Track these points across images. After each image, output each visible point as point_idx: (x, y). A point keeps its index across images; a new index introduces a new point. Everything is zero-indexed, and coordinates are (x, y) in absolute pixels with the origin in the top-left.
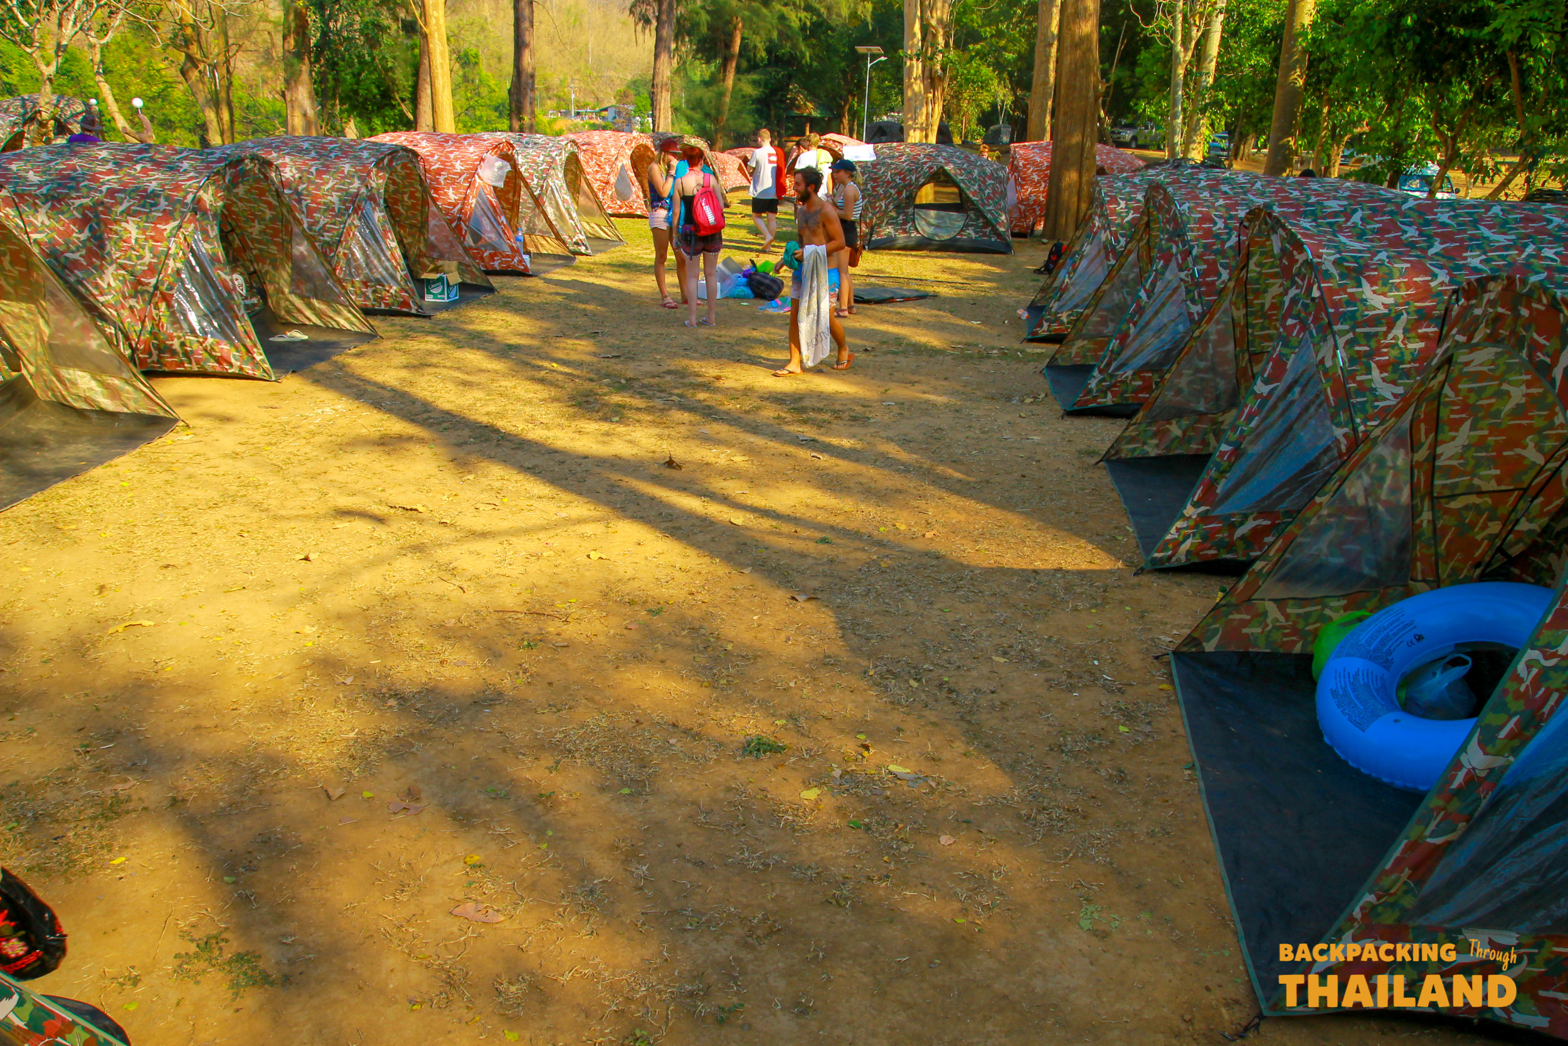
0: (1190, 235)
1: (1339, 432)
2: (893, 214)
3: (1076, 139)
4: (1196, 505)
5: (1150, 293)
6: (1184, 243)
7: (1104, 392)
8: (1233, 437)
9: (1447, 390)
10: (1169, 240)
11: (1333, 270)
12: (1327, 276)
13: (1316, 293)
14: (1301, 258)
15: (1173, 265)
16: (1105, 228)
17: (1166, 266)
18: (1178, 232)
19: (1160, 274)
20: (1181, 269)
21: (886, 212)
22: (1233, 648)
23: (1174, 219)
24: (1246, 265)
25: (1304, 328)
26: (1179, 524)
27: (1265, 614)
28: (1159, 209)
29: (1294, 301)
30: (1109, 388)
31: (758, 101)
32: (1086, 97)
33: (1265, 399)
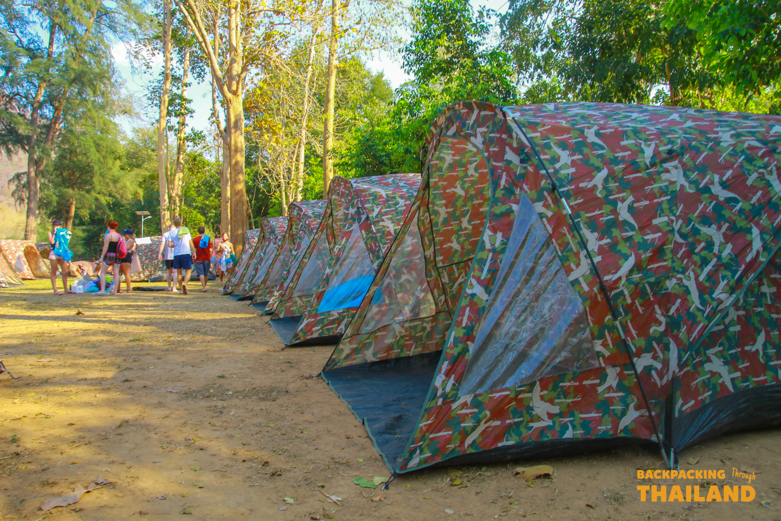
0: (276, 232)
1: (319, 262)
2: (161, 266)
3: (240, 232)
4: (278, 291)
5: (264, 254)
6: (275, 235)
7: (251, 290)
8: (287, 269)
9: (334, 225)
10: (270, 234)
11: (312, 216)
12: (310, 217)
13: (307, 222)
14: (302, 213)
15: (272, 243)
16: (250, 248)
17: (269, 244)
18: (273, 232)
19: (268, 246)
20: (275, 244)
21: (157, 265)
22: (289, 316)
23: (271, 227)
24: (291, 229)
25: (305, 233)
26: (273, 298)
27: (296, 302)
28: (266, 226)
29: (302, 226)
30: (253, 288)
31: (84, 239)
32: (243, 215)
33: (296, 256)
